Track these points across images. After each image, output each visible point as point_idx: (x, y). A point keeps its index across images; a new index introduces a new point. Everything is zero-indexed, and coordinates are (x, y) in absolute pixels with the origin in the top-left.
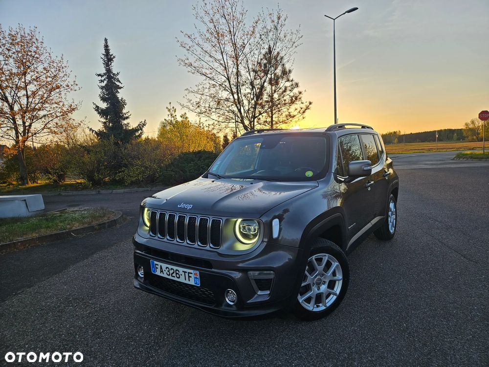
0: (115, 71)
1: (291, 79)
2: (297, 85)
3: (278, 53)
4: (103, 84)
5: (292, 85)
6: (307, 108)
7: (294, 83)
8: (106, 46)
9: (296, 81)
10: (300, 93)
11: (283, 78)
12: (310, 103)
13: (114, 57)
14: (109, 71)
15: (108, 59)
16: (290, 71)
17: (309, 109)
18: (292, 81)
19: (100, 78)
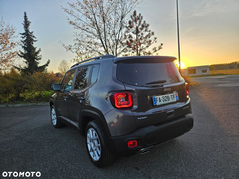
0: (30, 31)
1: (149, 30)
2: (153, 33)
3: (140, 14)
4: (24, 39)
5: (150, 34)
6: (160, 48)
7: (151, 32)
8: (25, 17)
9: (152, 31)
10: (155, 38)
11: (142, 29)
12: (162, 45)
13: (31, 23)
14: (27, 31)
15: (27, 24)
16: (148, 25)
17: (161, 48)
18: (150, 31)
19: (21, 36)
